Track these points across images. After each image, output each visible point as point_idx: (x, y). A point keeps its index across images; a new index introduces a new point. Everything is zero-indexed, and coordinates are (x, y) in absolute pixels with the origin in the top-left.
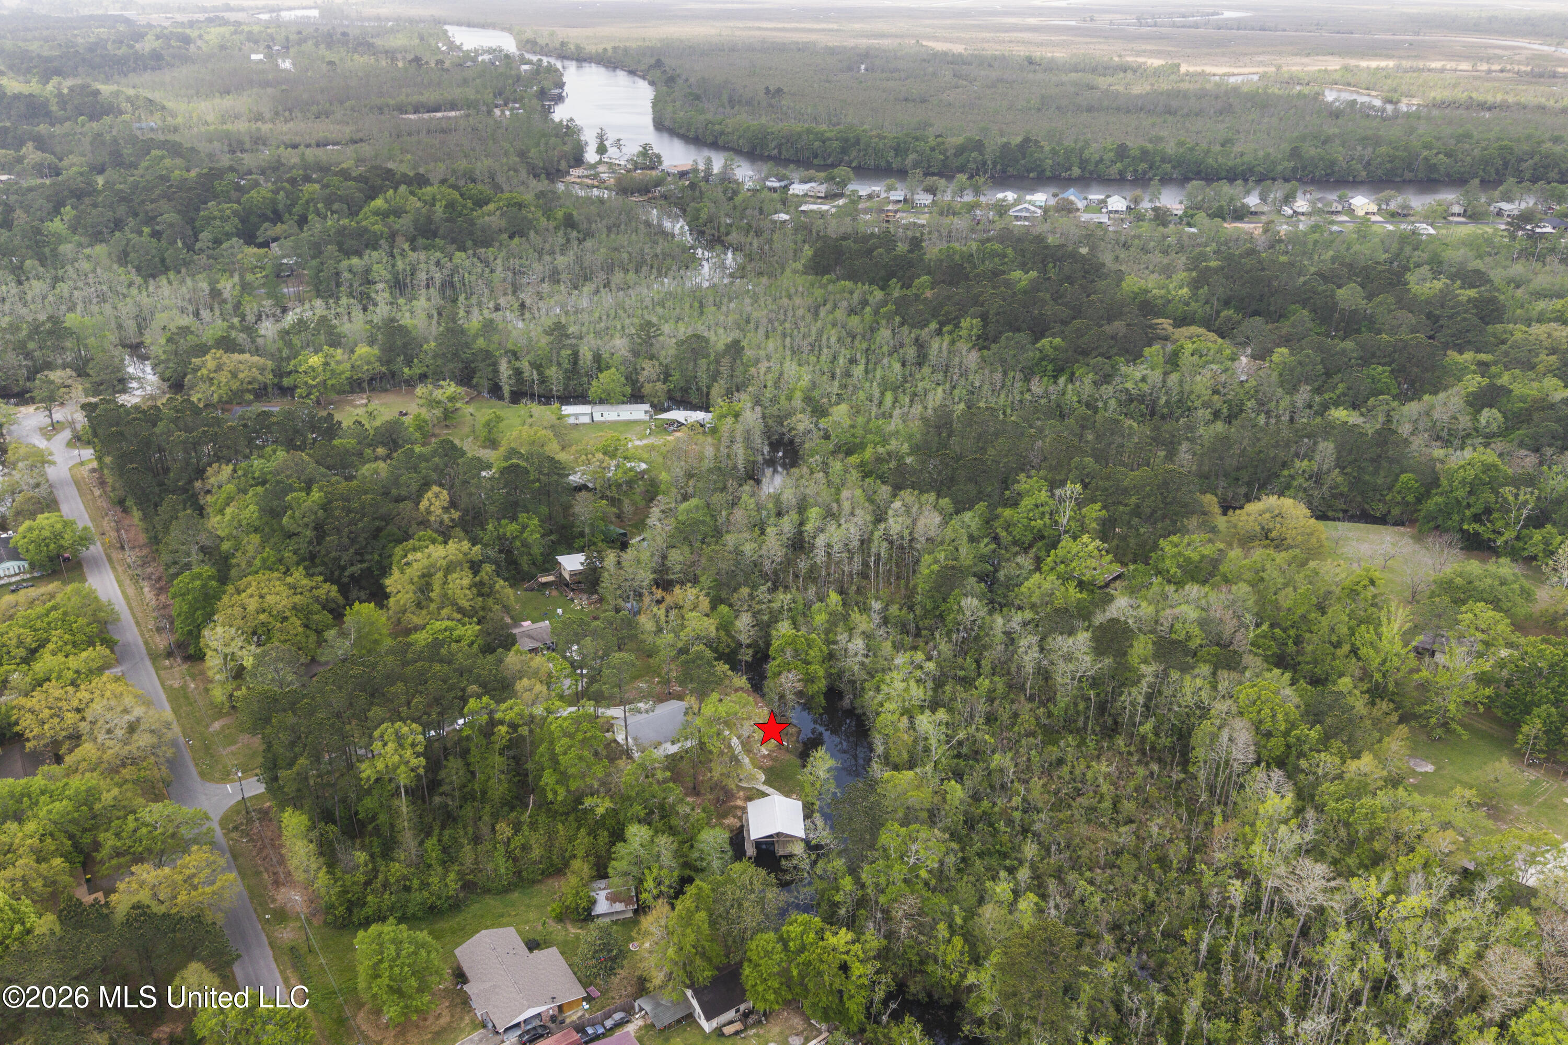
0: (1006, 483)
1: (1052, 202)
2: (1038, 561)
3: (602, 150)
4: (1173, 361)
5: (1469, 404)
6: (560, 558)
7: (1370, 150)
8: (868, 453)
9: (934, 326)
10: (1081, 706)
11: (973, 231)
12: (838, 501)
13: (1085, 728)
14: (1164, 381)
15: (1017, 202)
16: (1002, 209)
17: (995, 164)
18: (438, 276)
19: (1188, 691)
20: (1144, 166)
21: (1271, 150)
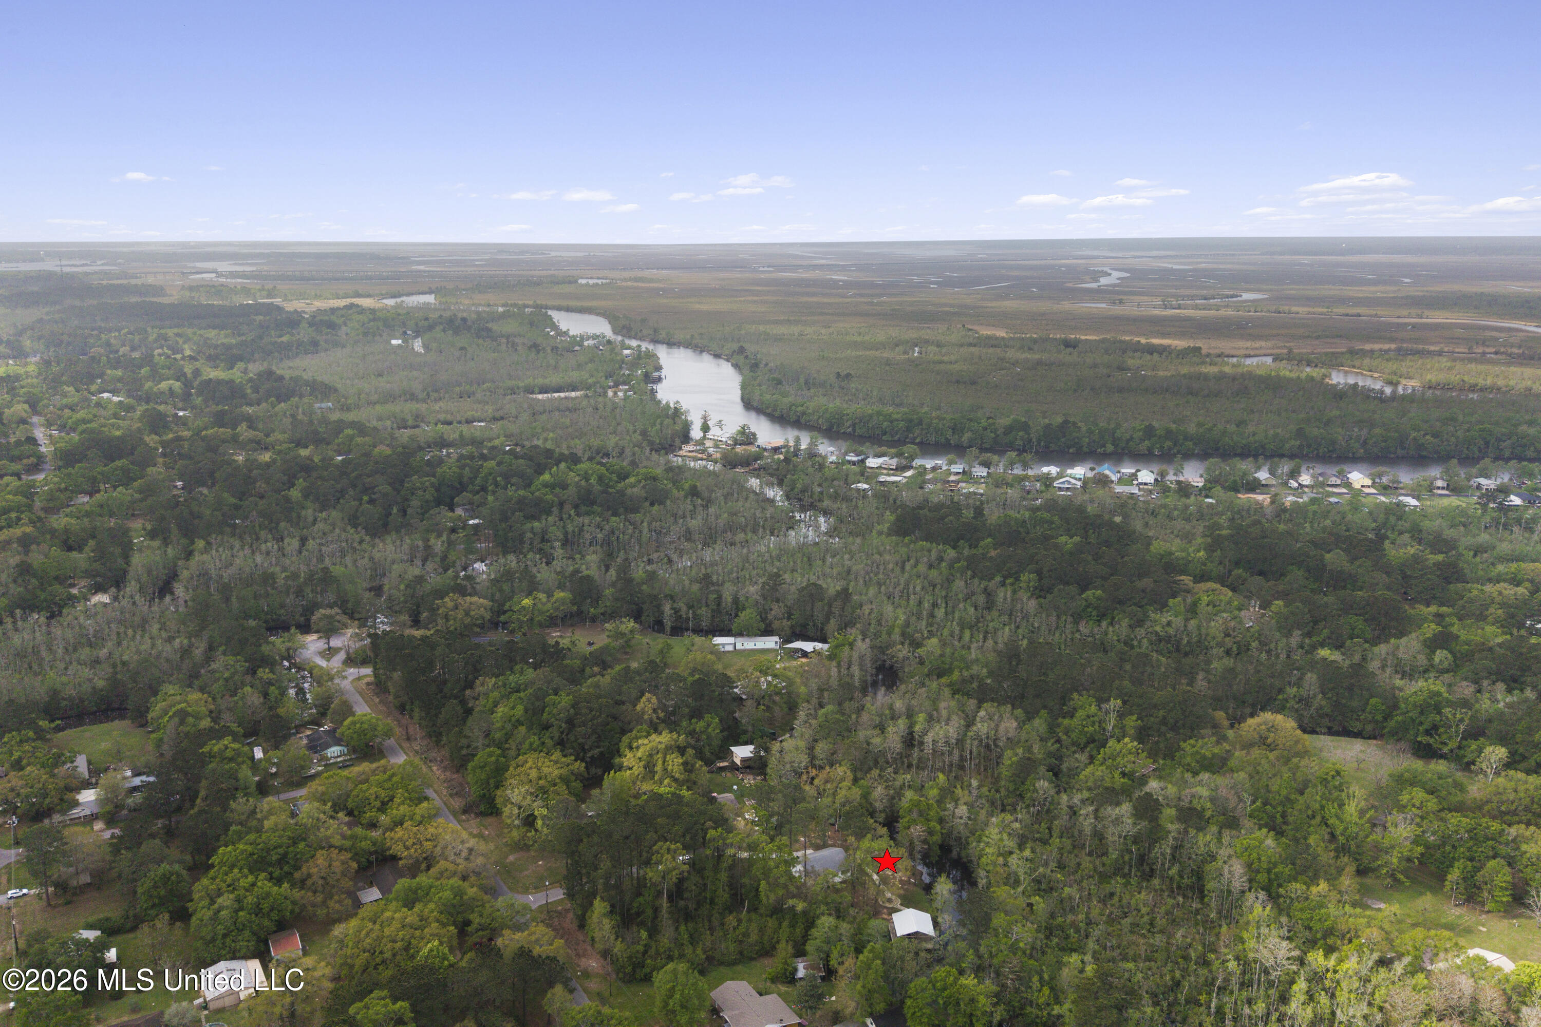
0: (1064, 700)
1: (1090, 474)
2: (1092, 758)
3: (705, 428)
4: (1192, 610)
5: (1426, 646)
6: (733, 749)
7: (1365, 431)
8: (956, 675)
9: (998, 578)
10: (1127, 858)
11: (1024, 499)
12: (937, 710)
13: (1130, 874)
14: (1185, 626)
15: (1060, 475)
16: (1047, 481)
17: (1039, 441)
18: (600, 536)
19: (1201, 843)
20: (1168, 444)
21: (1279, 431)
